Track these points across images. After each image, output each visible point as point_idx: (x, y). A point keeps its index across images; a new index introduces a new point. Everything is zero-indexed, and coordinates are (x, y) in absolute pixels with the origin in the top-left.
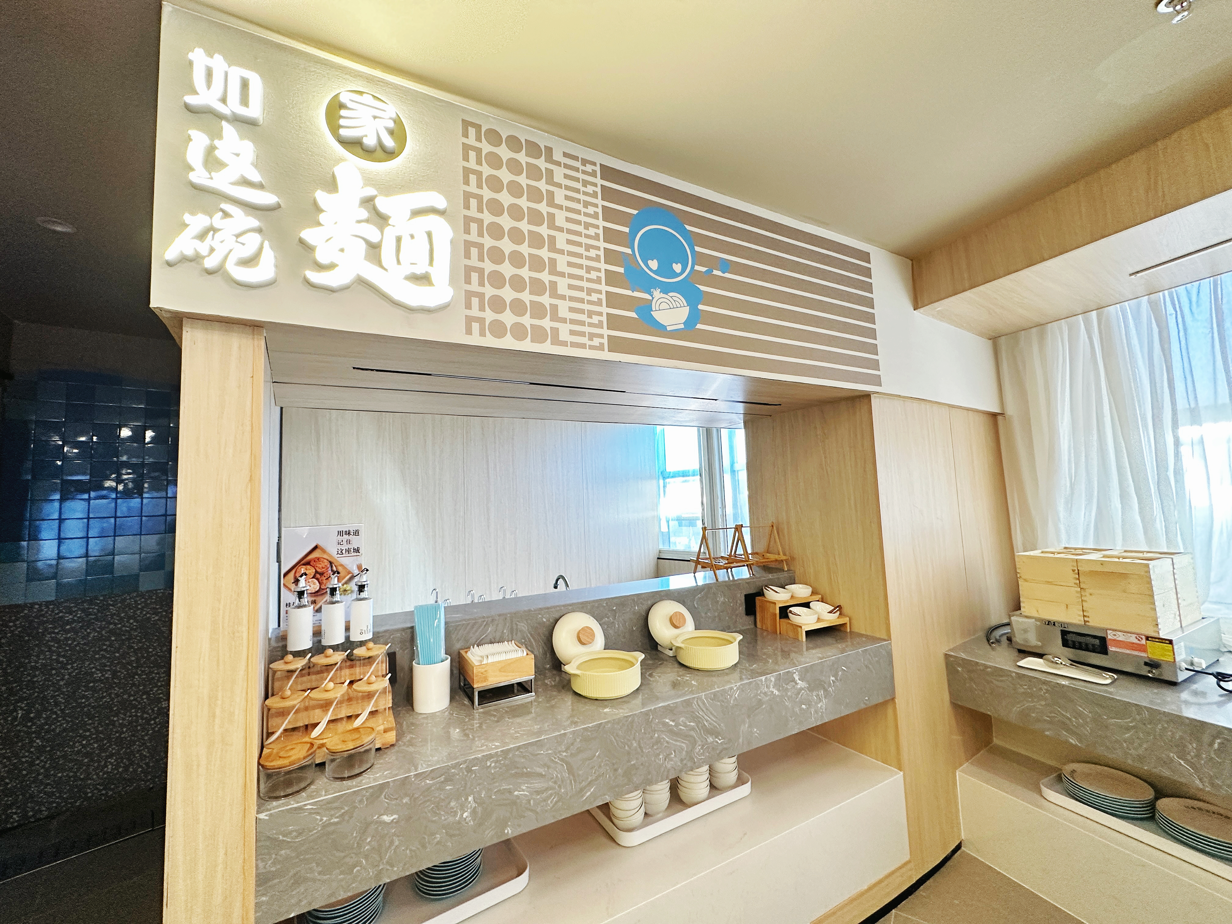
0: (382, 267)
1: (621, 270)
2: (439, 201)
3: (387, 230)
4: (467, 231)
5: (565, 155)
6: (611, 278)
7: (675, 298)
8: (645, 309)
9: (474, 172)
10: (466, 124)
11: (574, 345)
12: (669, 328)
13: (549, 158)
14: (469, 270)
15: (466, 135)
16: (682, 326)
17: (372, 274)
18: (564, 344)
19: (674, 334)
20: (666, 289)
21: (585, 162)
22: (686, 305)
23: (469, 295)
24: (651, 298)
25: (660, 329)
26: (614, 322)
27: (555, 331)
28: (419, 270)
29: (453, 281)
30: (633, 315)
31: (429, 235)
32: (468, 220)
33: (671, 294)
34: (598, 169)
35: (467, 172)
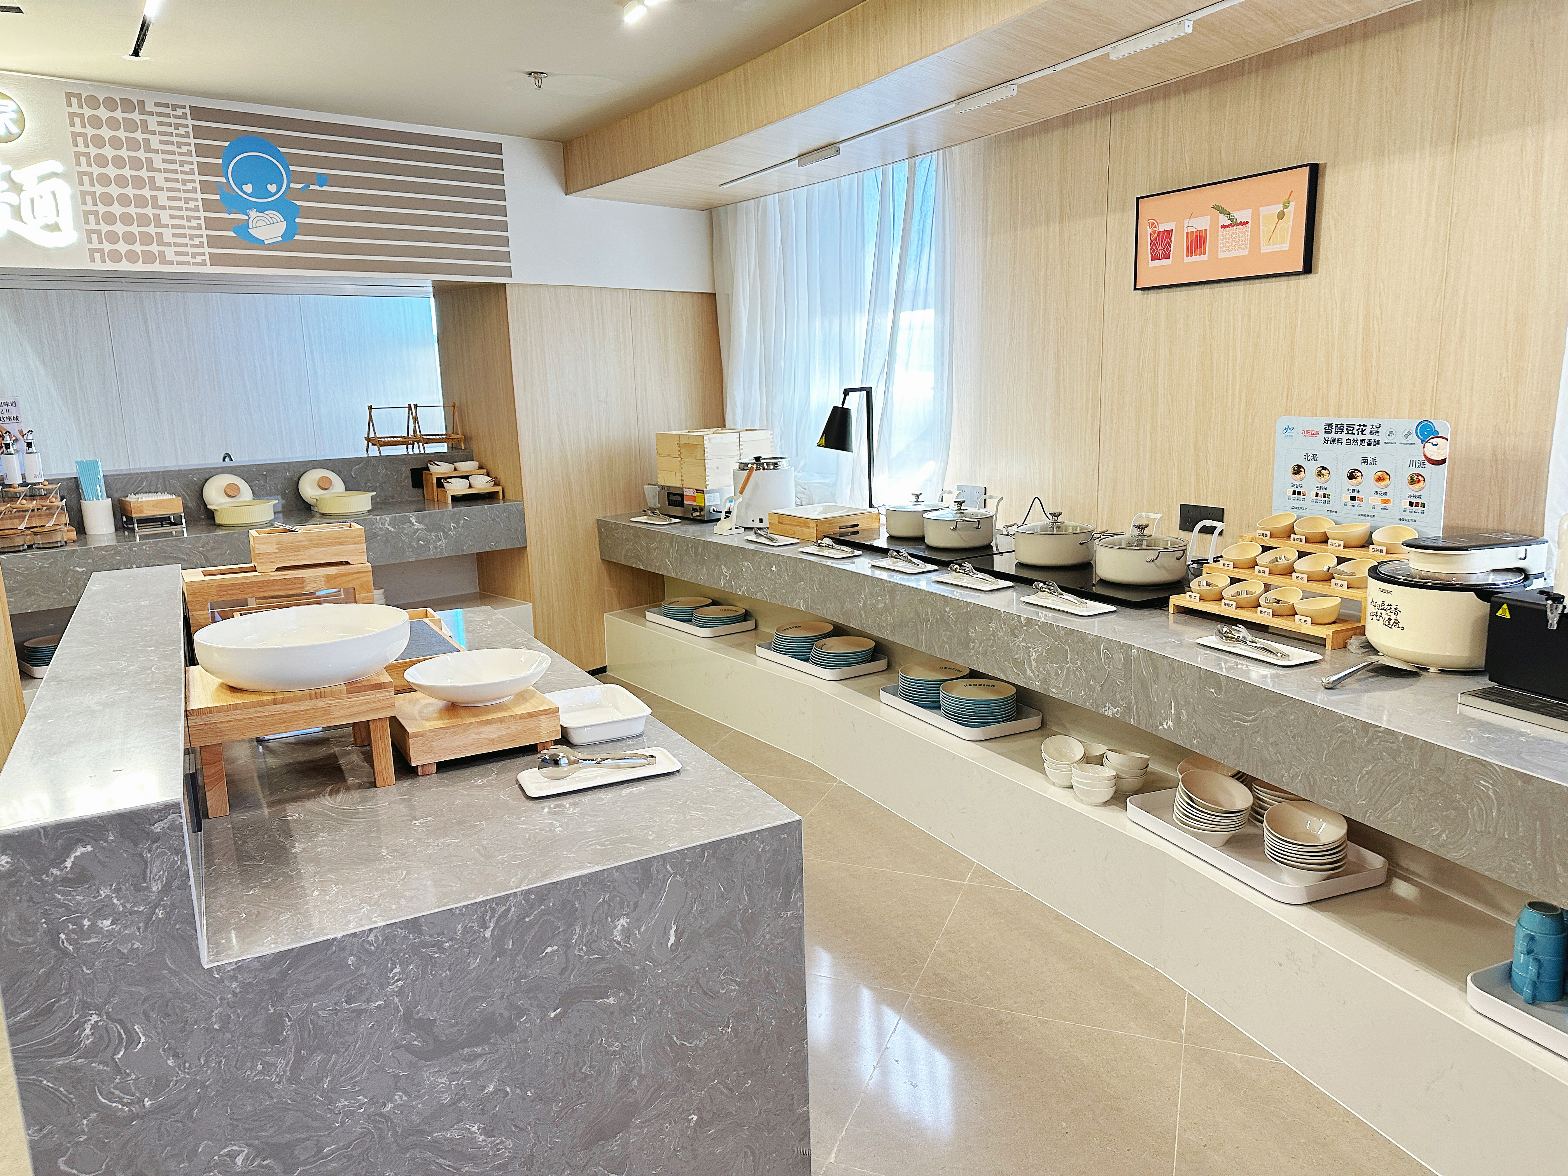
0: (22, 221)
1: (217, 197)
2: (57, 166)
3: (22, 194)
4: (81, 183)
5: (157, 104)
6: (208, 206)
7: (271, 216)
8: (242, 229)
9: (80, 134)
10: (69, 95)
11: (179, 263)
12: (266, 242)
13: (143, 111)
14: (86, 213)
15: (70, 105)
16: (280, 239)
17: (18, 228)
18: (172, 263)
19: (273, 247)
20: (261, 208)
21: (175, 107)
22: (282, 220)
23: (89, 232)
24: (247, 218)
25: (259, 244)
26: (213, 242)
27: (162, 254)
28: (50, 222)
29: (77, 227)
30: (232, 234)
31: (54, 193)
32: (81, 174)
33: (267, 212)
34: (188, 111)
35: (75, 135)
